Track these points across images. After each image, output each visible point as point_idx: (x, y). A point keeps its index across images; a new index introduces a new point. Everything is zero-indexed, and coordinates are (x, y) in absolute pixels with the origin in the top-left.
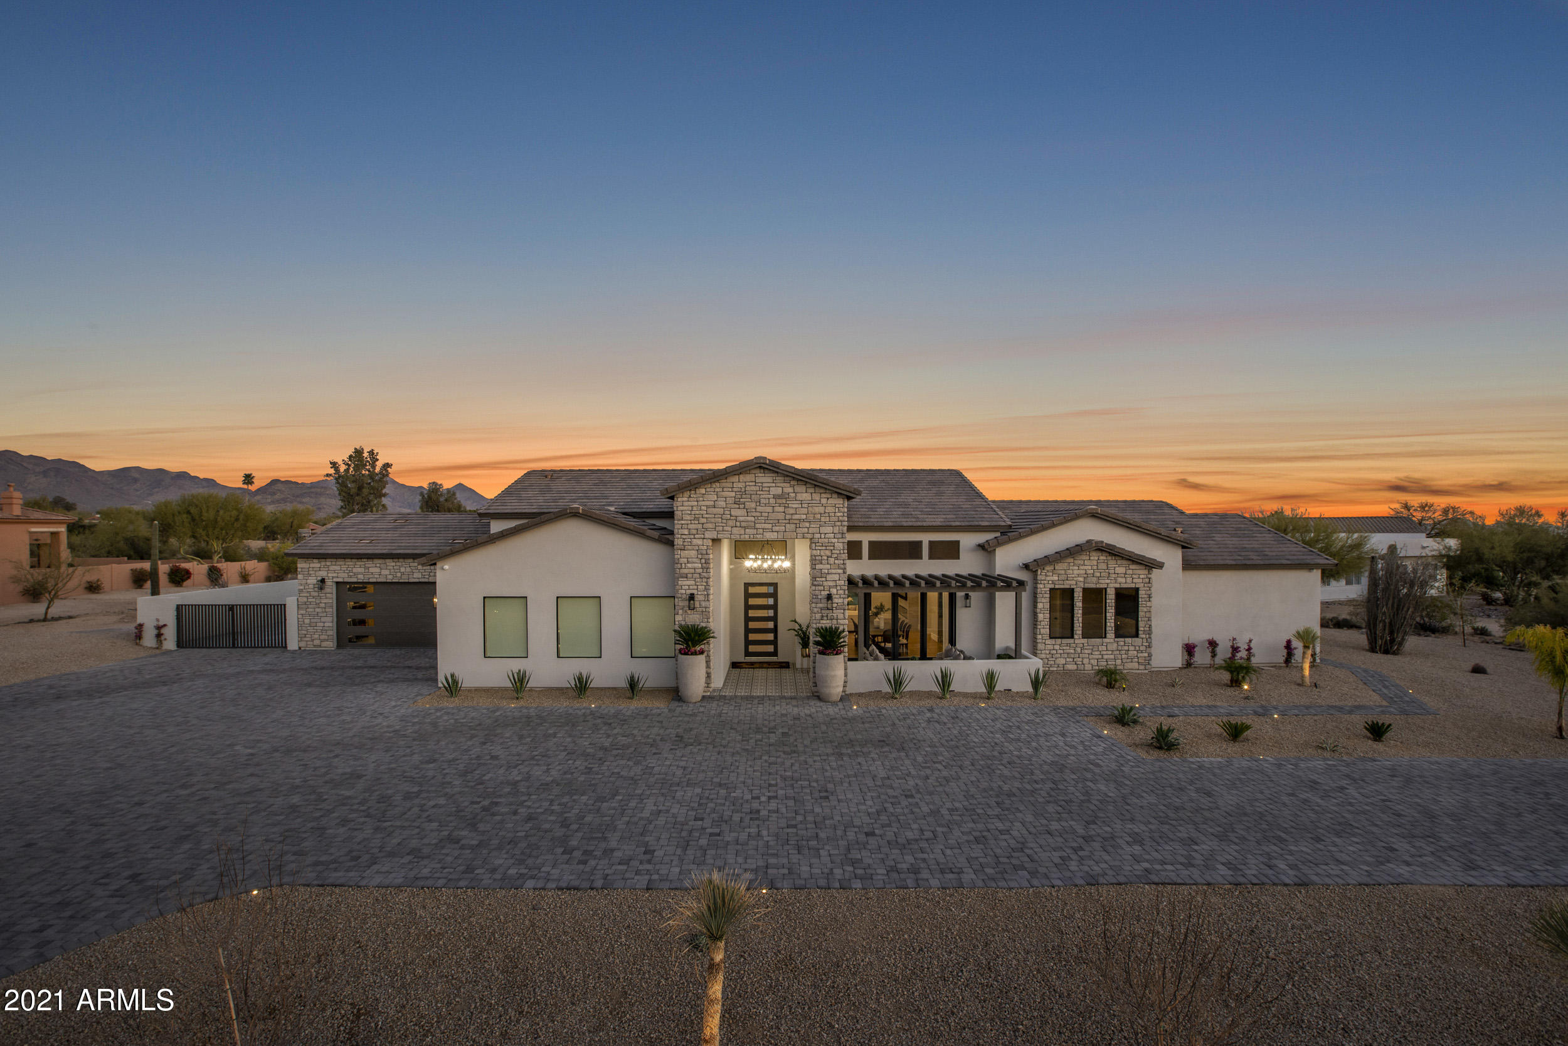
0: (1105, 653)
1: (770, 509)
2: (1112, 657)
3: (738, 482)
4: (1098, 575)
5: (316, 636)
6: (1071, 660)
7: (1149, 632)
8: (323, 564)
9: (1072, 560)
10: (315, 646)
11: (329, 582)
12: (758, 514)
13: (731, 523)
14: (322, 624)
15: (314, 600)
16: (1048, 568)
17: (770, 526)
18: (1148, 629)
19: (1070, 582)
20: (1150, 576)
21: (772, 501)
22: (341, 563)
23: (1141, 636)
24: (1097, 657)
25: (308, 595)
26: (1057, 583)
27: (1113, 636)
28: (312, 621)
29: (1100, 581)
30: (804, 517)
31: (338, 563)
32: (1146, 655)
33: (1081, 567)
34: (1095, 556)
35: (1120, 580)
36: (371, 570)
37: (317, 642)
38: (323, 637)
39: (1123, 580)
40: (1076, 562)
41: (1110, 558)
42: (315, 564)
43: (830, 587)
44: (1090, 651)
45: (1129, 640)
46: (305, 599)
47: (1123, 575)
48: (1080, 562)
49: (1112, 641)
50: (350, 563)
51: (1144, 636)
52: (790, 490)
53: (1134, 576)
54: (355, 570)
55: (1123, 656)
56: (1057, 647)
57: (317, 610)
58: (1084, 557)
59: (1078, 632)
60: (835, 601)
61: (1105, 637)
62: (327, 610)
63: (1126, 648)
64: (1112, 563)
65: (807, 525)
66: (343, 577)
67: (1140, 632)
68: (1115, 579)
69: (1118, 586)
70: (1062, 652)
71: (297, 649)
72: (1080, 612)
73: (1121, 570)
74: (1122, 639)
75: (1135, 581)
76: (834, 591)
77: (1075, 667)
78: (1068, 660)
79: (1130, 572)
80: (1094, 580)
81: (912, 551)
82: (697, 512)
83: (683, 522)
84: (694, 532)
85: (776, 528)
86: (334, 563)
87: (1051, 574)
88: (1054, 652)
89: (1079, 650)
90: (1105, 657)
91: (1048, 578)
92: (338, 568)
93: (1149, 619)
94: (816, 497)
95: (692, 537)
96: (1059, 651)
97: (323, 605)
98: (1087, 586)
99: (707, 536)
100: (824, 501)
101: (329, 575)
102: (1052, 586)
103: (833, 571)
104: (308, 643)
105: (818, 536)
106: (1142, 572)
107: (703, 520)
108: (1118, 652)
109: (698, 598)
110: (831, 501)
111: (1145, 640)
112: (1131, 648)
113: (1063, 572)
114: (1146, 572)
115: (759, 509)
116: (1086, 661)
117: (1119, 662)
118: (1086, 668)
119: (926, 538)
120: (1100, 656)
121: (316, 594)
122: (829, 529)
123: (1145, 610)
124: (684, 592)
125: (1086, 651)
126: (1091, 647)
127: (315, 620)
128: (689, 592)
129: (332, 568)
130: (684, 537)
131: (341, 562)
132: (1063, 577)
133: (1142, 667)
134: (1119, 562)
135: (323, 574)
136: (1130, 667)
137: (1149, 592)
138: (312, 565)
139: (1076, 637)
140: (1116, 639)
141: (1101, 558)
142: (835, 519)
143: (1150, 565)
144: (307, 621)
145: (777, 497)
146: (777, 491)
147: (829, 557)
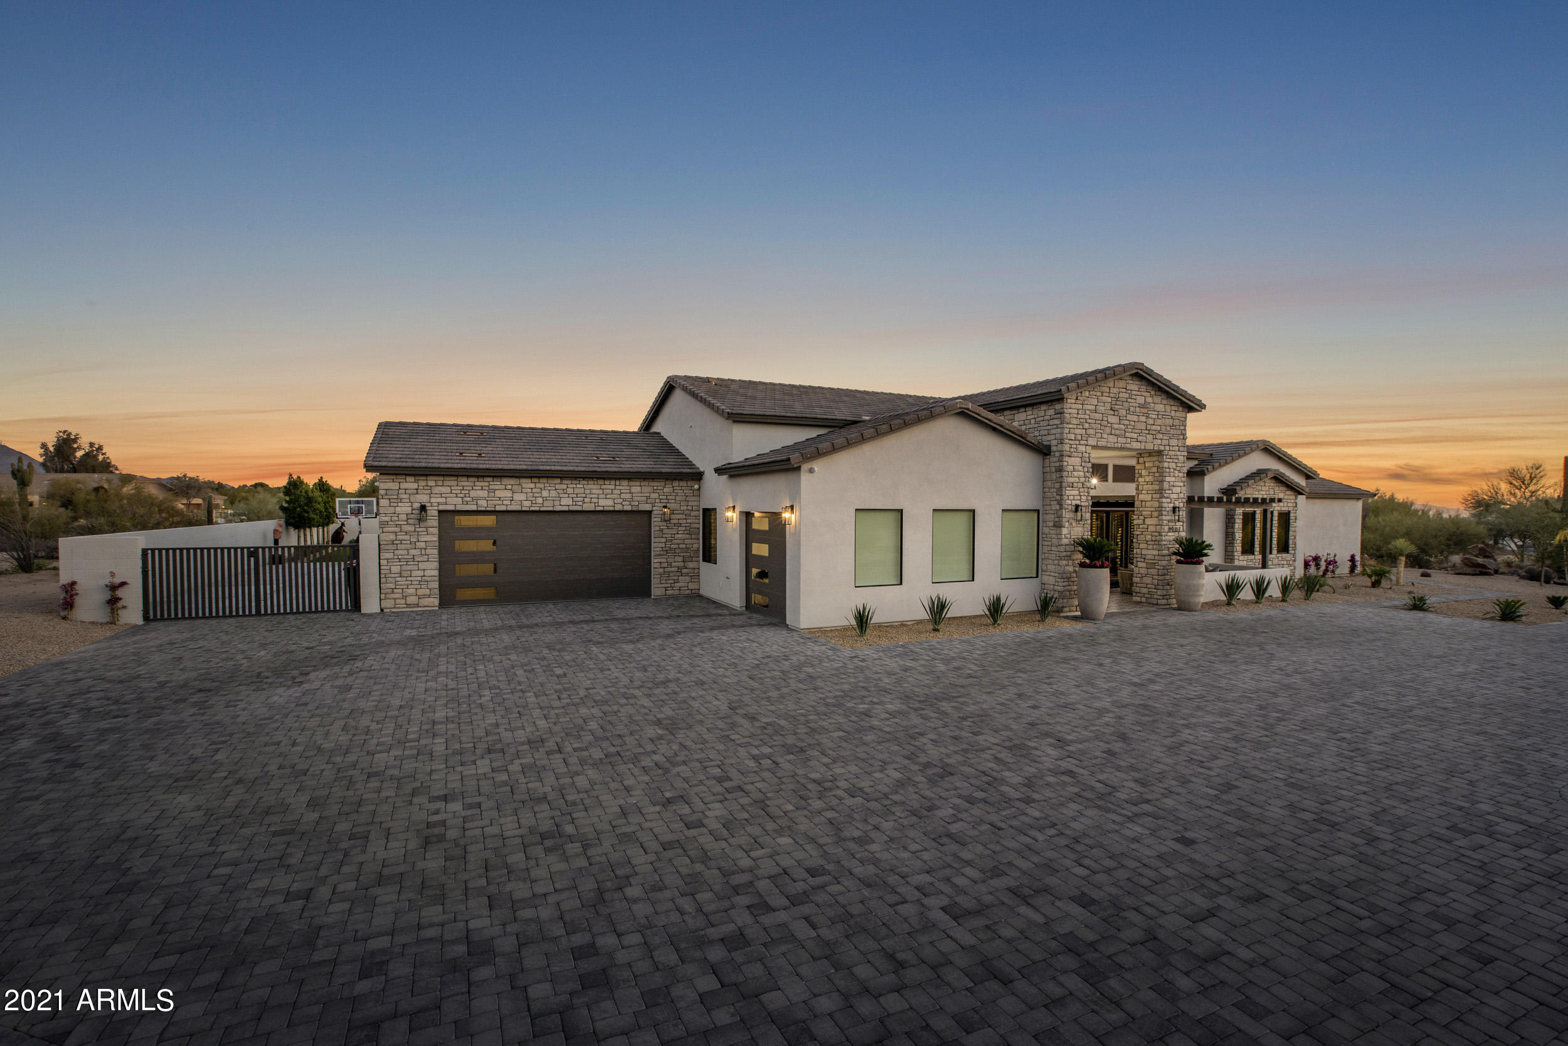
1: (1135, 418)
3: (1115, 388)
5: (412, 591)
7: (1295, 548)
8: (422, 483)
10: (408, 606)
11: (433, 512)
12: (1127, 422)
13: (1108, 430)
14: (420, 573)
15: (407, 537)
17: (1135, 436)
18: (1293, 546)
20: (1296, 501)
21: (1137, 410)
22: (453, 483)
25: (398, 529)
27: (1276, 552)
28: (404, 568)
30: (1159, 428)
31: (446, 483)
33: (1260, 492)
34: (1267, 482)
36: (498, 494)
37: (412, 600)
38: (420, 592)
39: (1282, 504)
41: (1275, 485)
42: (410, 484)
43: (1175, 499)
45: (1284, 556)
46: (392, 537)
47: (1282, 500)
48: (1259, 487)
49: (1275, 556)
50: (465, 482)
51: (1292, 552)
52: (1149, 400)
53: (1288, 501)
54: (473, 494)
57: (413, 552)
58: (1261, 483)
59: (1257, 549)
60: (1177, 513)
61: (1272, 554)
62: (429, 551)
63: (1283, 562)
65: (1161, 436)
66: (454, 503)
67: (1290, 549)
68: (1278, 503)
69: (1279, 509)
71: (379, 611)
73: (1281, 495)
74: (1281, 555)
75: (1288, 505)
76: (1177, 504)
79: (1286, 497)
82: (1082, 416)
83: (1071, 426)
84: (1079, 437)
85: (1140, 438)
86: (440, 483)
92: (448, 490)
93: (1294, 537)
94: (1168, 408)
95: (1077, 442)
97: (422, 545)
99: (1087, 442)
100: (1173, 413)
101: (433, 500)
103: (1177, 484)
104: (398, 601)
105: (1167, 448)
106: (1292, 498)
107: (1086, 426)
108: (1278, 566)
109: (1083, 509)
110: (1178, 414)
111: (1292, 556)
112: (1285, 562)
115: (1129, 417)
121: (411, 528)
123: (1292, 529)
124: (1069, 502)
127: (409, 568)
128: (1074, 503)
129: (436, 490)
130: (1071, 442)
131: (451, 482)
135: (423, 498)
137: (1295, 515)
138: (404, 486)
139: (1256, 553)
140: (1277, 555)
141: (1271, 484)
142: (1178, 432)
143: (1297, 492)
144: (395, 569)
145: (1141, 406)
146: (1141, 400)
147: (1175, 470)
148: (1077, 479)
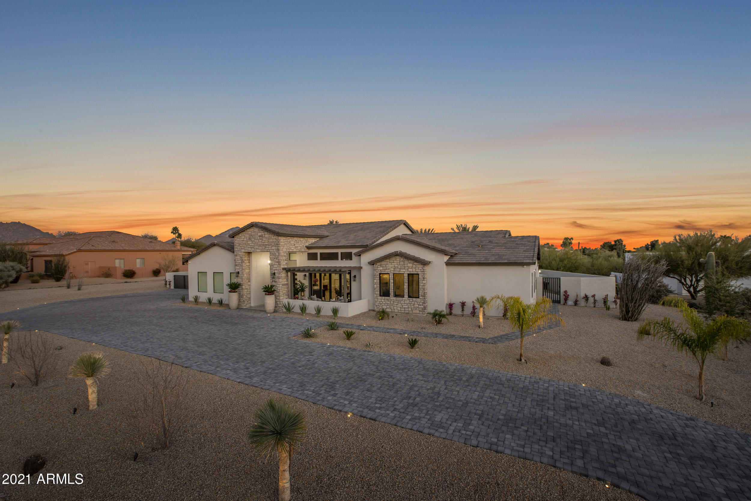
0: (403, 304)
1: (258, 241)
2: (407, 307)
3: (250, 231)
4: (399, 267)
6: (389, 307)
7: (424, 296)
9: (388, 260)
12: (255, 243)
13: (248, 246)
16: (378, 264)
17: (257, 247)
18: (423, 294)
19: (387, 271)
20: (424, 268)
21: (258, 238)
23: (420, 297)
24: (400, 306)
26: (382, 271)
27: (407, 297)
29: (401, 270)
30: (267, 243)
32: (423, 307)
33: (392, 264)
34: (398, 258)
35: (410, 270)
39: (411, 270)
40: (390, 261)
41: (405, 259)
43: (275, 270)
44: (397, 303)
45: (414, 299)
47: (411, 268)
48: (392, 261)
49: (407, 299)
51: (421, 298)
52: (263, 234)
53: (416, 268)
55: (412, 307)
56: (383, 300)
58: (393, 259)
59: (392, 294)
60: (276, 275)
61: (404, 297)
63: (413, 303)
64: (406, 262)
65: (268, 246)
67: (420, 296)
68: (408, 269)
69: (409, 273)
70: (385, 303)
72: (393, 284)
73: (410, 265)
74: (411, 299)
75: (417, 270)
76: (276, 271)
77: (390, 310)
78: (388, 306)
79: (414, 266)
80: (398, 270)
81: (333, 257)
82: (240, 243)
83: (236, 246)
85: (259, 248)
87: (380, 267)
88: (381, 302)
89: (392, 302)
90: (404, 306)
91: (378, 269)
93: (424, 289)
94: (270, 236)
95: (239, 251)
96: (384, 302)
98: (395, 272)
99: (242, 251)
100: (272, 237)
102: (380, 272)
103: (275, 264)
105: (271, 250)
106: (420, 267)
107: (241, 246)
108: (409, 305)
109: (240, 273)
110: (275, 237)
111: (422, 300)
112: (416, 303)
113: (384, 266)
114: (422, 266)
115: (255, 241)
116: (395, 308)
117: (410, 309)
118: (395, 311)
119: (339, 251)
120: (402, 306)
122: (274, 248)
123: (422, 285)
125: (395, 303)
126: (397, 301)
128: (237, 271)
130: (237, 250)
132: (385, 268)
133: (421, 313)
134: (410, 261)
136: (415, 312)
137: (423, 276)
139: (391, 296)
140: (409, 298)
141: (401, 259)
142: (276, 244)
143: (425, 263)
145: (260, 236)
146: (259, 234)
147: (274, 258)
148: (238, 263)
